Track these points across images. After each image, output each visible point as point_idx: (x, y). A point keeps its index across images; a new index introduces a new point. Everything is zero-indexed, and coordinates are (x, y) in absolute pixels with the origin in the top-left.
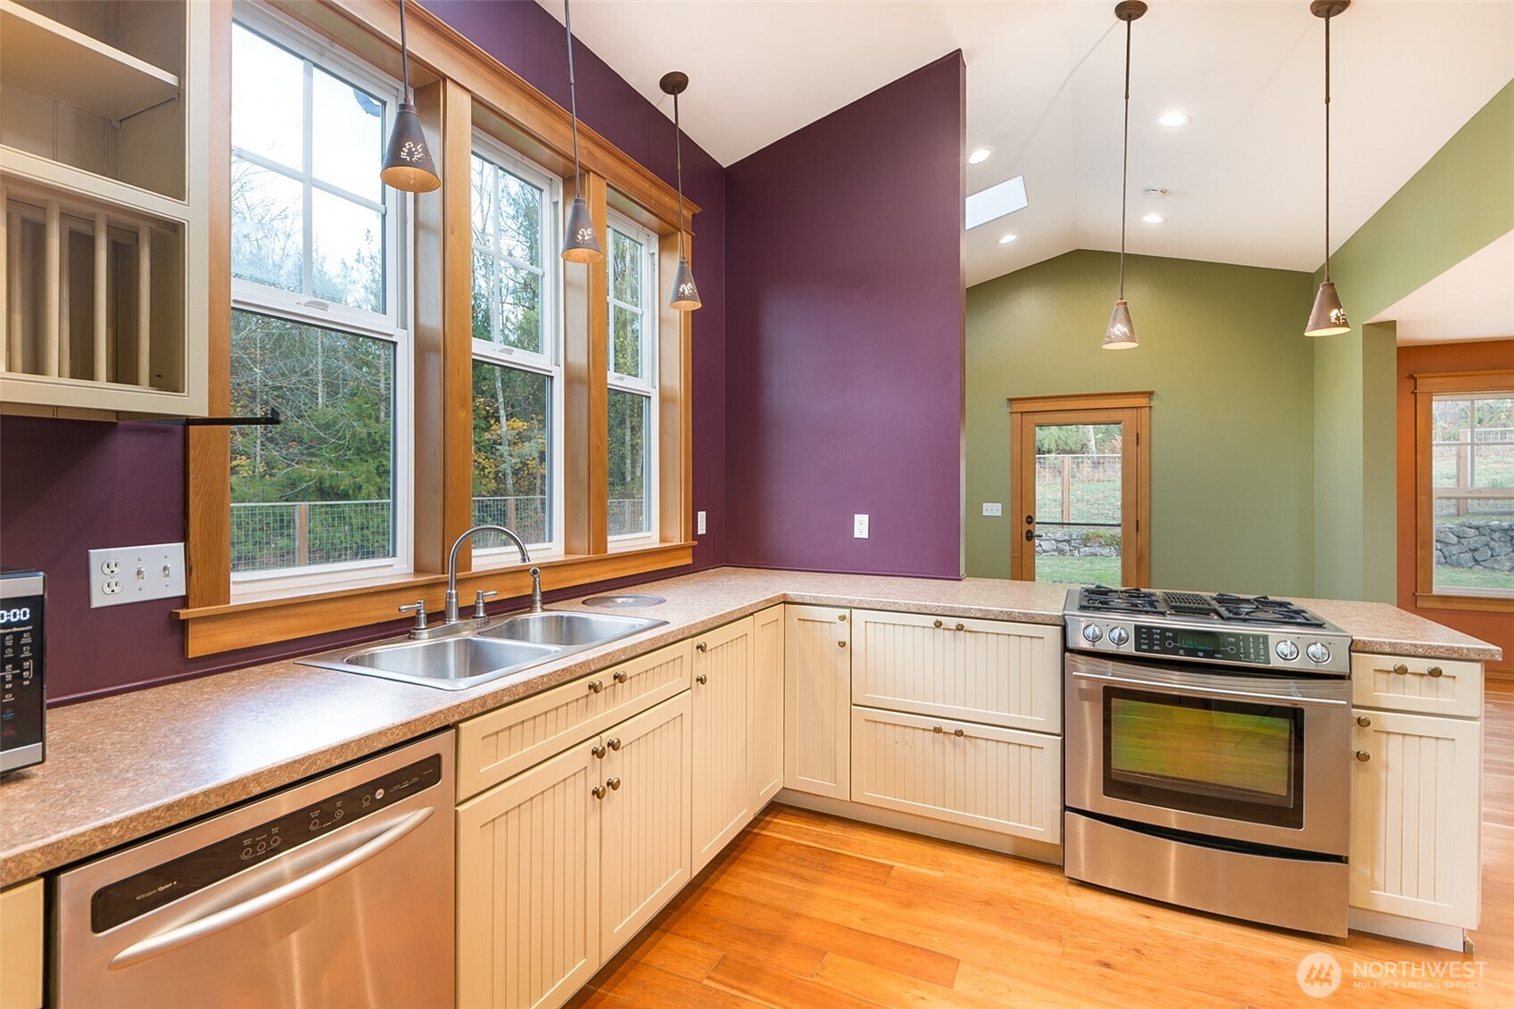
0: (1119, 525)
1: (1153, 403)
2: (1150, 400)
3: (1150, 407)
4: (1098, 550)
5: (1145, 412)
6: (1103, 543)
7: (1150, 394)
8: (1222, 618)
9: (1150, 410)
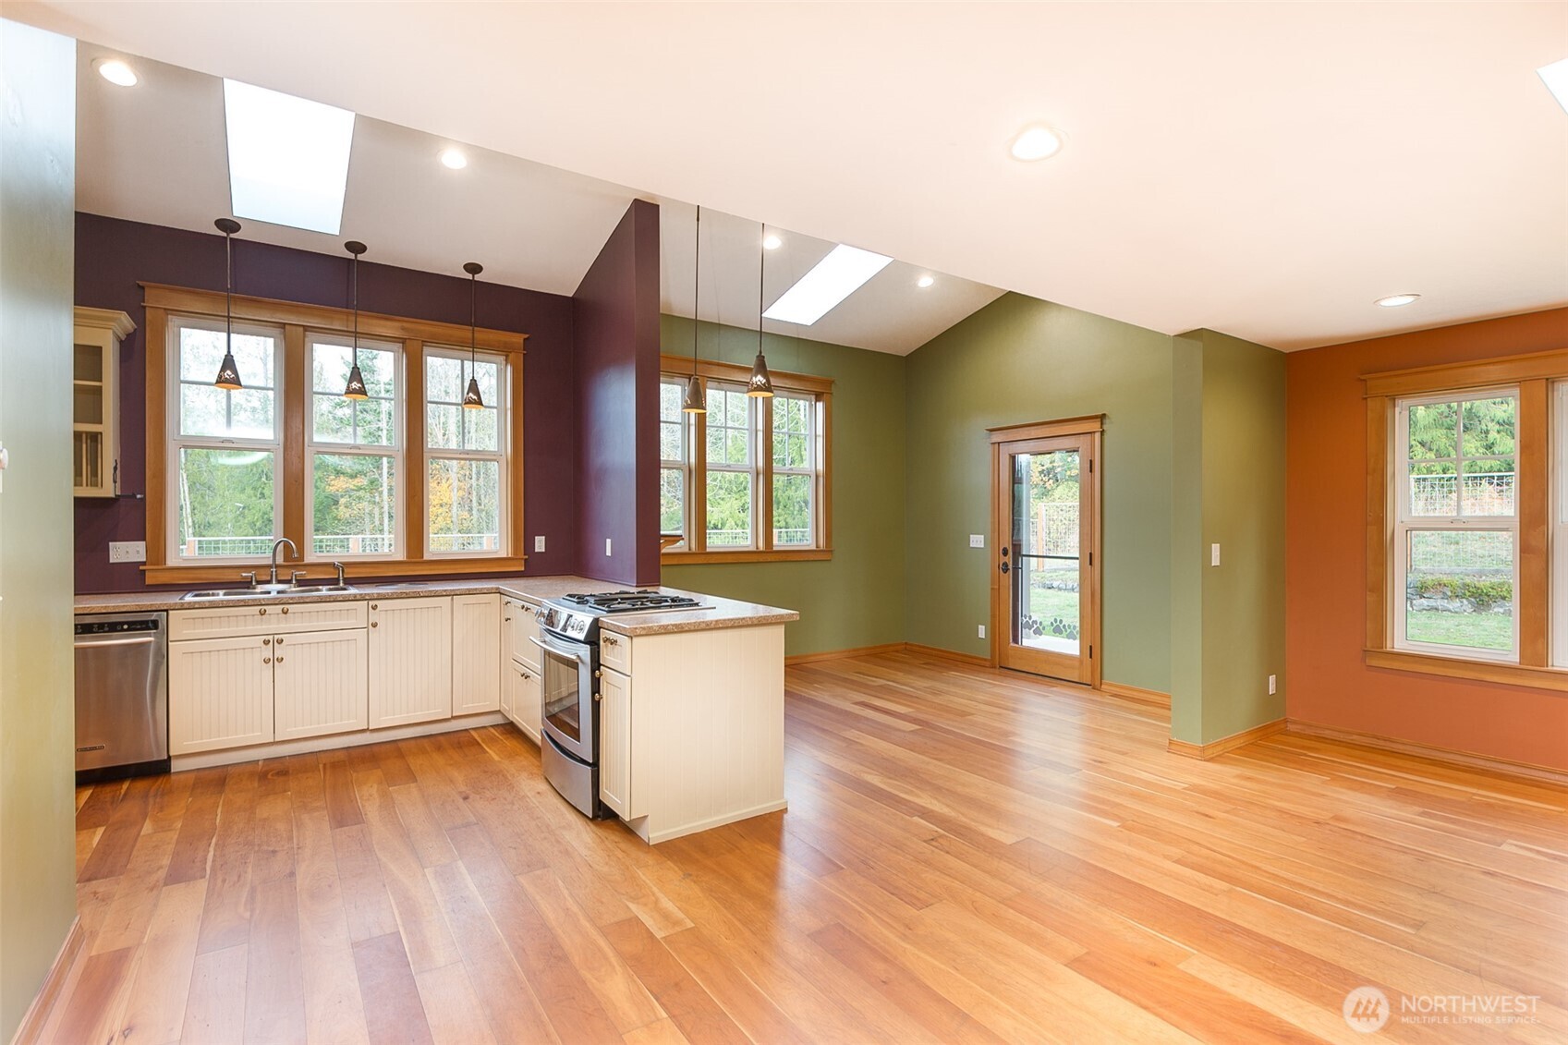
4: (1440, 603)
6: (1449, 594)
7: (1102, 417)
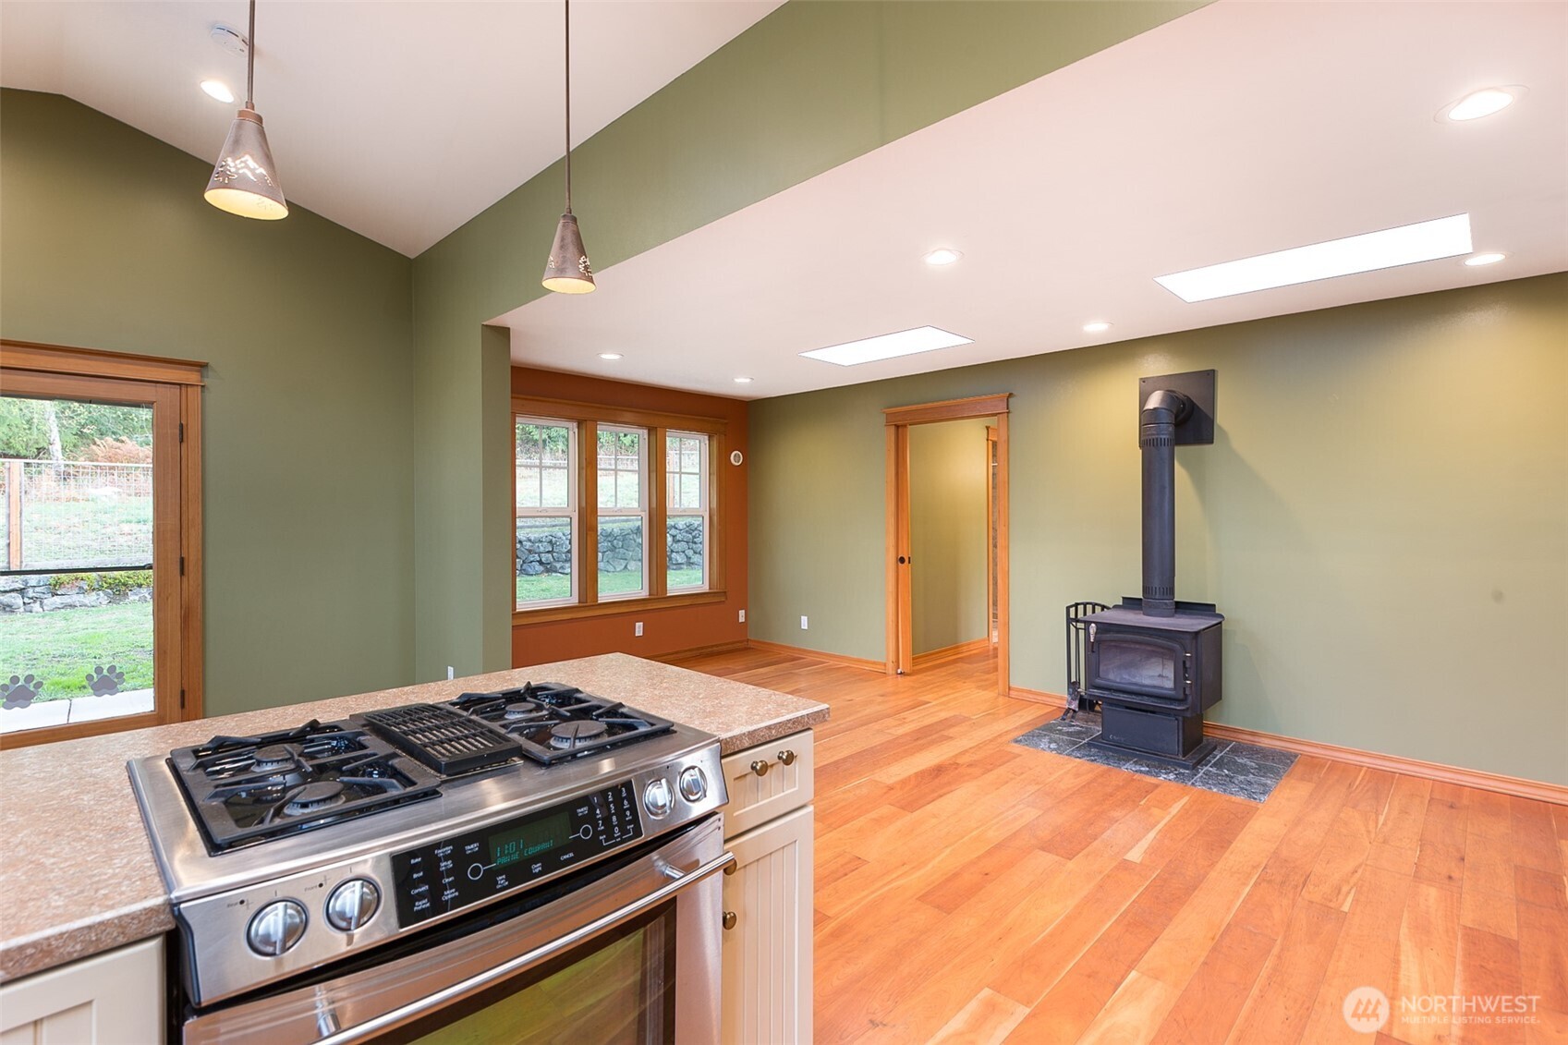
0: (150, 567)
1: (207, 382)
2: (202, 376)
3: (202, 386)
5: (194, 394)
7: (201, 367)
8: (539, 763)
9: (202, 392)
